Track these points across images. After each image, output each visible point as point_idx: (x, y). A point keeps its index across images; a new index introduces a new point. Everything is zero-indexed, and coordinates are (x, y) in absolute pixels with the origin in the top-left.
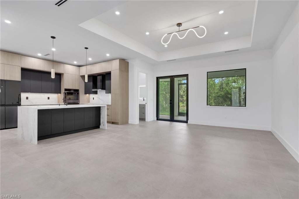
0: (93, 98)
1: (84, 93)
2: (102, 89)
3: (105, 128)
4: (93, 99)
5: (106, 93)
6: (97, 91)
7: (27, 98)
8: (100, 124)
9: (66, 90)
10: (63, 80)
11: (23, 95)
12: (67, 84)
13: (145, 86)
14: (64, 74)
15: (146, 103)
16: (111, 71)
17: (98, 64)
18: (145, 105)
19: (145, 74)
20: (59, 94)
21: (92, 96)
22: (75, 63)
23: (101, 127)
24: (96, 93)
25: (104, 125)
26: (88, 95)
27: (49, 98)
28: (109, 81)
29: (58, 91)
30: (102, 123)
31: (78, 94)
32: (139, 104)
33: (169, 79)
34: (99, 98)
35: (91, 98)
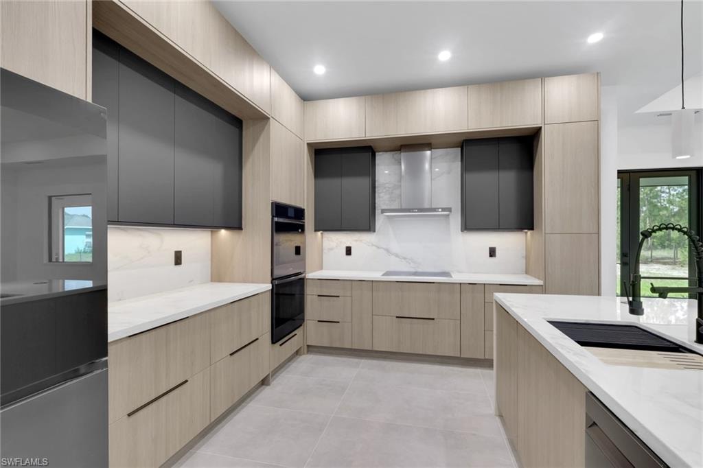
0: (349, 248)
1: (313, 229)
4: (348, 253)
5: (466, 228)
14: (270, 123)
16: (540, 128)
20: (223, 231)
21: (337, 240)
26: (319, 233)
27: (178, 259)
34: (387, 250)
35: (331, 249)
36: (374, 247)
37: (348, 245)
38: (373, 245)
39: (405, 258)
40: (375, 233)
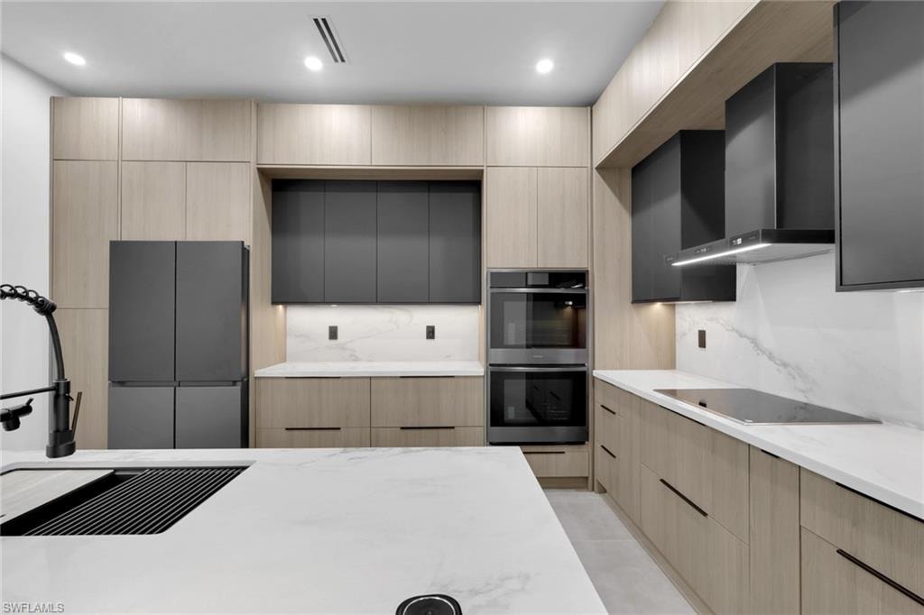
0: (702, 335)
1: (628, 300)
4: (702, 344)
7: (333, 333)
12: (503, 235)
14: (484, 175)
20: (480, 307)
21: (690, 317)
24: (722, 286)
26: (657, 306)
34: (754, 341)
35: (684, 334)
36: (735, 334)
37: (701, 329)
38: (733, 329)
39: (785, 365)
40: (736, 304)
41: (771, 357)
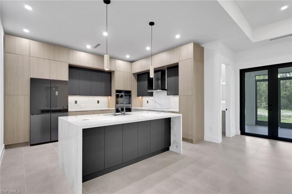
0: (148, 101)
1: (137, 96)
2: (162, 89)
3: (181, 153)
4: (148, 103)
5: (167, 95)
6: (153, 92)
7: (76, 102)
8: (169, 144)
9: (118, 91)
10: (113, 78)
11: (71, 99)
12: (118, 84)
13: (225, 84)
14: (115, 72)
15: (226, 110)
16: (178, 63)
17: (157, 55)
18: (225, 111)
19: (225, 65)
20: (109, 97)
21: (146, 99)
22: (128, 57)
23: (171, 148)
24: (151, 94)
25: (177, 146)
26: (140, 97)
27: (98, 102)
28: (176, 77)
29: (108, 93)
30: (174, 143)
31: (130, 96)
32: (222, 111)
33: (267, 71)
34: (156, 102)
35: (144, 102)
38: (152, 100)
40: (153, 97)
41: (158, 103)
